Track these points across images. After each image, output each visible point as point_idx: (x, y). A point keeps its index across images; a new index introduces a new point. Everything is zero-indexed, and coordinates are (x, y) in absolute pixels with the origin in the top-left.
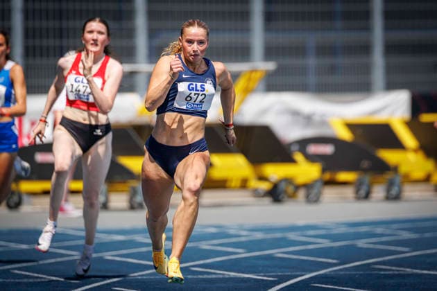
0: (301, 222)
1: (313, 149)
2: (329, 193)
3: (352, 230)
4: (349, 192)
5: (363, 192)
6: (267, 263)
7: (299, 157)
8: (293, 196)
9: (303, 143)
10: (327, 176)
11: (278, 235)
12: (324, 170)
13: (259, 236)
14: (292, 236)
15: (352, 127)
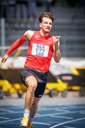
0: (60, 104)
1: (65, 78)
2: (70, 94)
3: (78, 107)
4: (77, 94)
5: (82, 94)
6: (47, 119)
7: (59, 81)
8: (56, 95)
9: (61, 76)
10: (70, 88)
11: (51, 109)
12: (68, 86)
13: (44, 109)
14: (57, 109)
15: (79, 70)
